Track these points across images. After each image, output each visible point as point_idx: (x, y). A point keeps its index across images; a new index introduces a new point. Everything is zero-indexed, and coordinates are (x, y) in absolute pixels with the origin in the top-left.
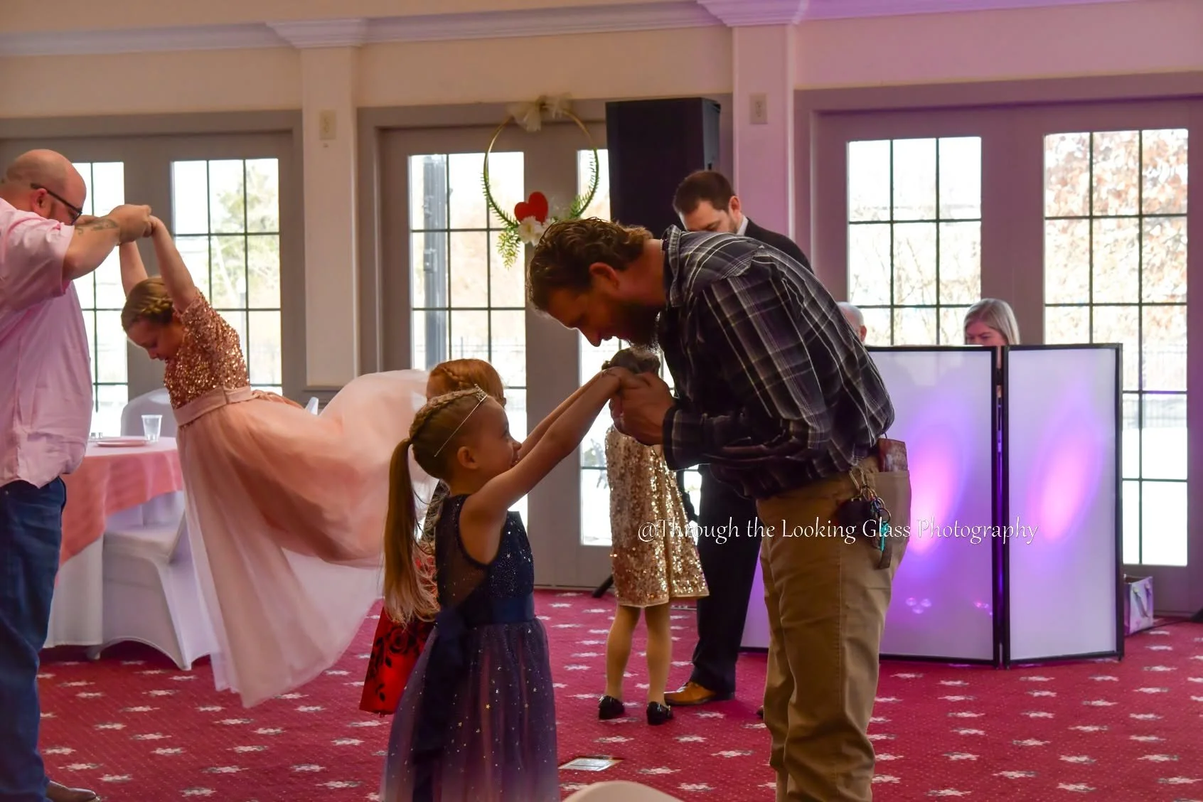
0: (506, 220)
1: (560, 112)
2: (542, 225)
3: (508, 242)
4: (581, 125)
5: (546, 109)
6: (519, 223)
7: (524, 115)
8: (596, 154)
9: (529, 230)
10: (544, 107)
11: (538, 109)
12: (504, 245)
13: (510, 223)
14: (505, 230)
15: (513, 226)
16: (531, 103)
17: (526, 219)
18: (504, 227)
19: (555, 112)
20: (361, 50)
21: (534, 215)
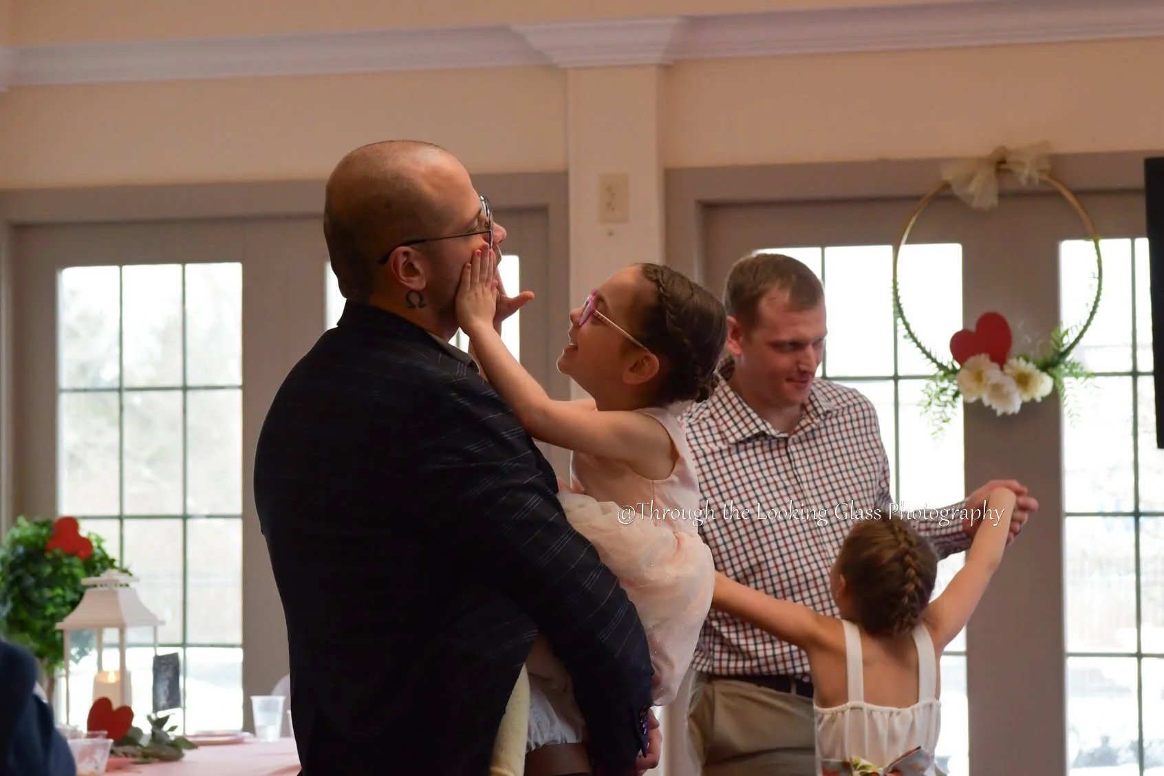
0: (934, 360)
1: (1036, 176)
2: (1002, 369)
3: (939, 398)
4: (1071, 198)
5: (1009, 171)
6: (958, 366)
7: (970, 179)
8: (1097, 247)
9: (979, 377)
10: (1003, 166)
11: (991, 171)
12: (930, 404)
13: (941, 366)
14: (933, 378)
15: (949, 373)
16: (980, 161)
17: (972, 361)
18: (932, 373)
19: (1027, 174)
20: (668, 69)
21: (985, 351)
